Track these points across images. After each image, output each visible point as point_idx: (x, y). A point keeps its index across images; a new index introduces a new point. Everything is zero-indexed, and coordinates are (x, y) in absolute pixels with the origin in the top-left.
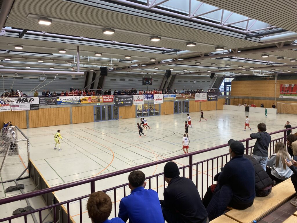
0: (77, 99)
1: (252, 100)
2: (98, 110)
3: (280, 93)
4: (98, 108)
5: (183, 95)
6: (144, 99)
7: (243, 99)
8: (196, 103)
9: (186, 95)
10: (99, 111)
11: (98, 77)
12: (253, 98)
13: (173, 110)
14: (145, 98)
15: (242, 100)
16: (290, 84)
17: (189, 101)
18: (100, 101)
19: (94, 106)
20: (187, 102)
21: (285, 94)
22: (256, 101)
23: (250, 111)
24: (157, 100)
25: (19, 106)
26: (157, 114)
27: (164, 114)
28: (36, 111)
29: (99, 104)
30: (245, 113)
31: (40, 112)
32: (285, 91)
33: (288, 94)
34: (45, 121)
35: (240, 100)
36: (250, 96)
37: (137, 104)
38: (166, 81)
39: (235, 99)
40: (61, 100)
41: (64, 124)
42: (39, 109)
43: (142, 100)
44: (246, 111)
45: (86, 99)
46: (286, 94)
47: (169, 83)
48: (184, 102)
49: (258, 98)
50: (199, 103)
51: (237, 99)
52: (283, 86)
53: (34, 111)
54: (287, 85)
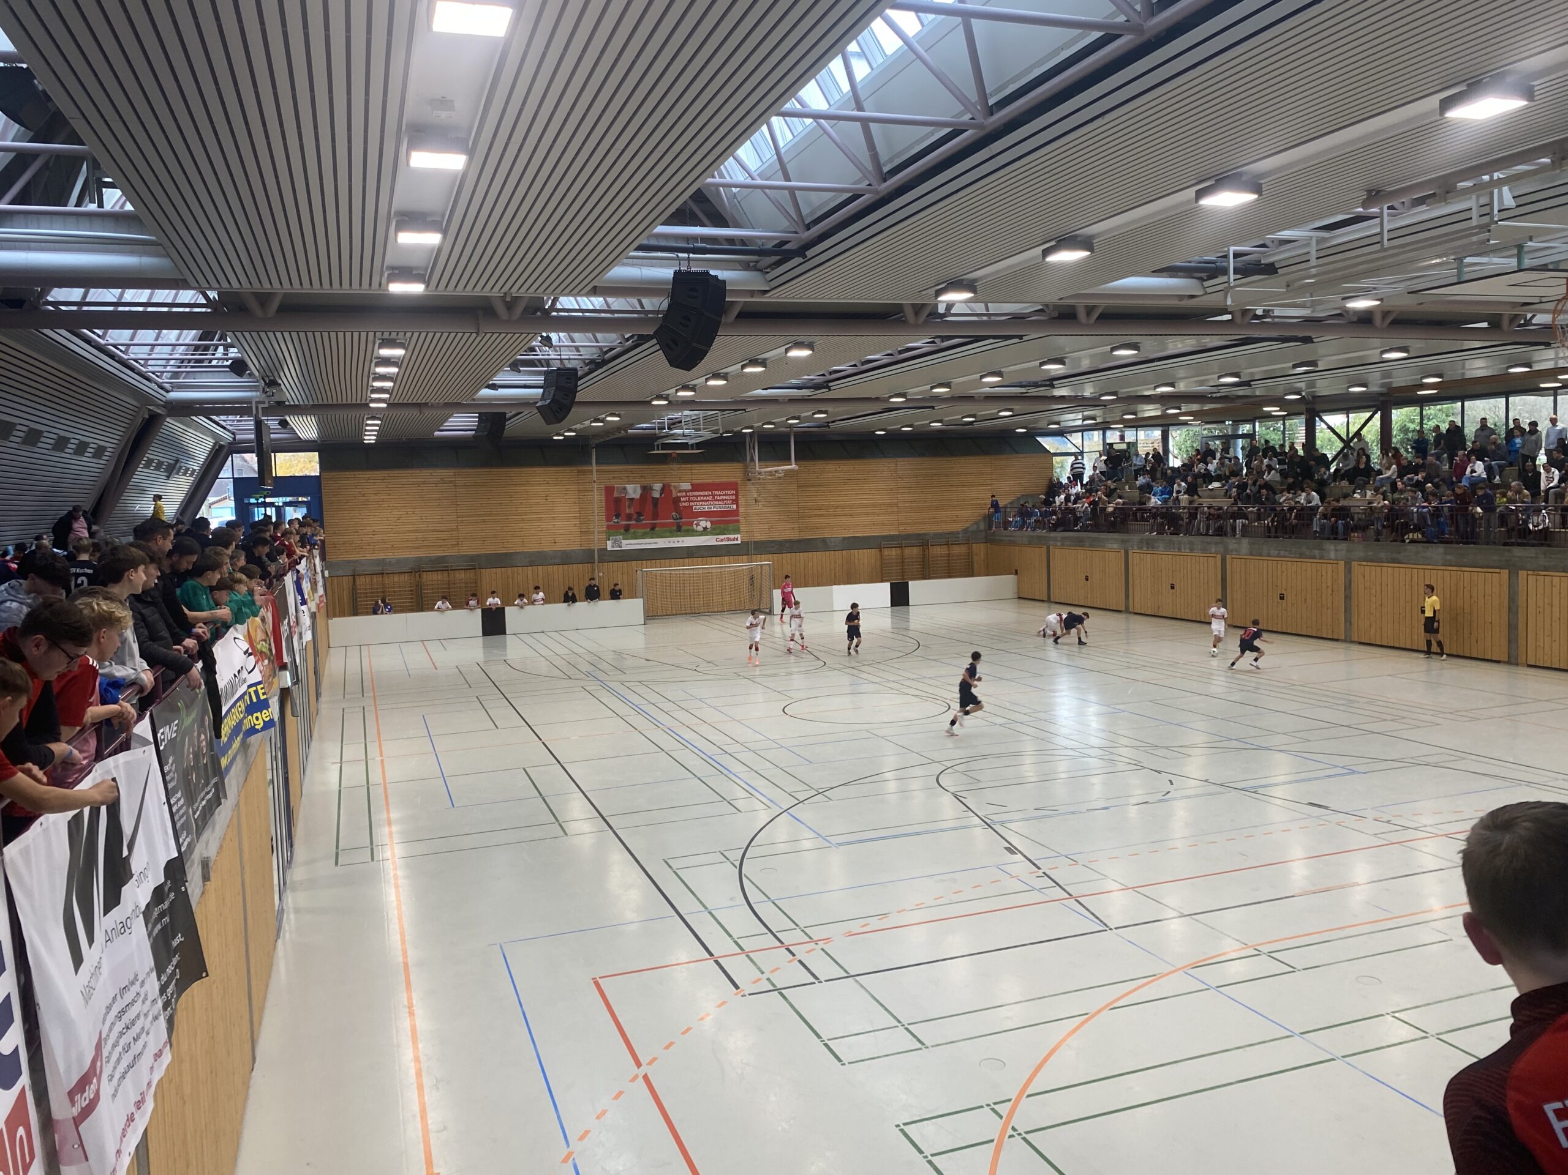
3: (609, 527)
16: (646, 482)
21: (627, 529)
23: (508, 630)
32: (629, 517)
33: (641, 531)
44: (486, 632)
46: (632, 531)
52: (616, 495)
54: (633, 491)
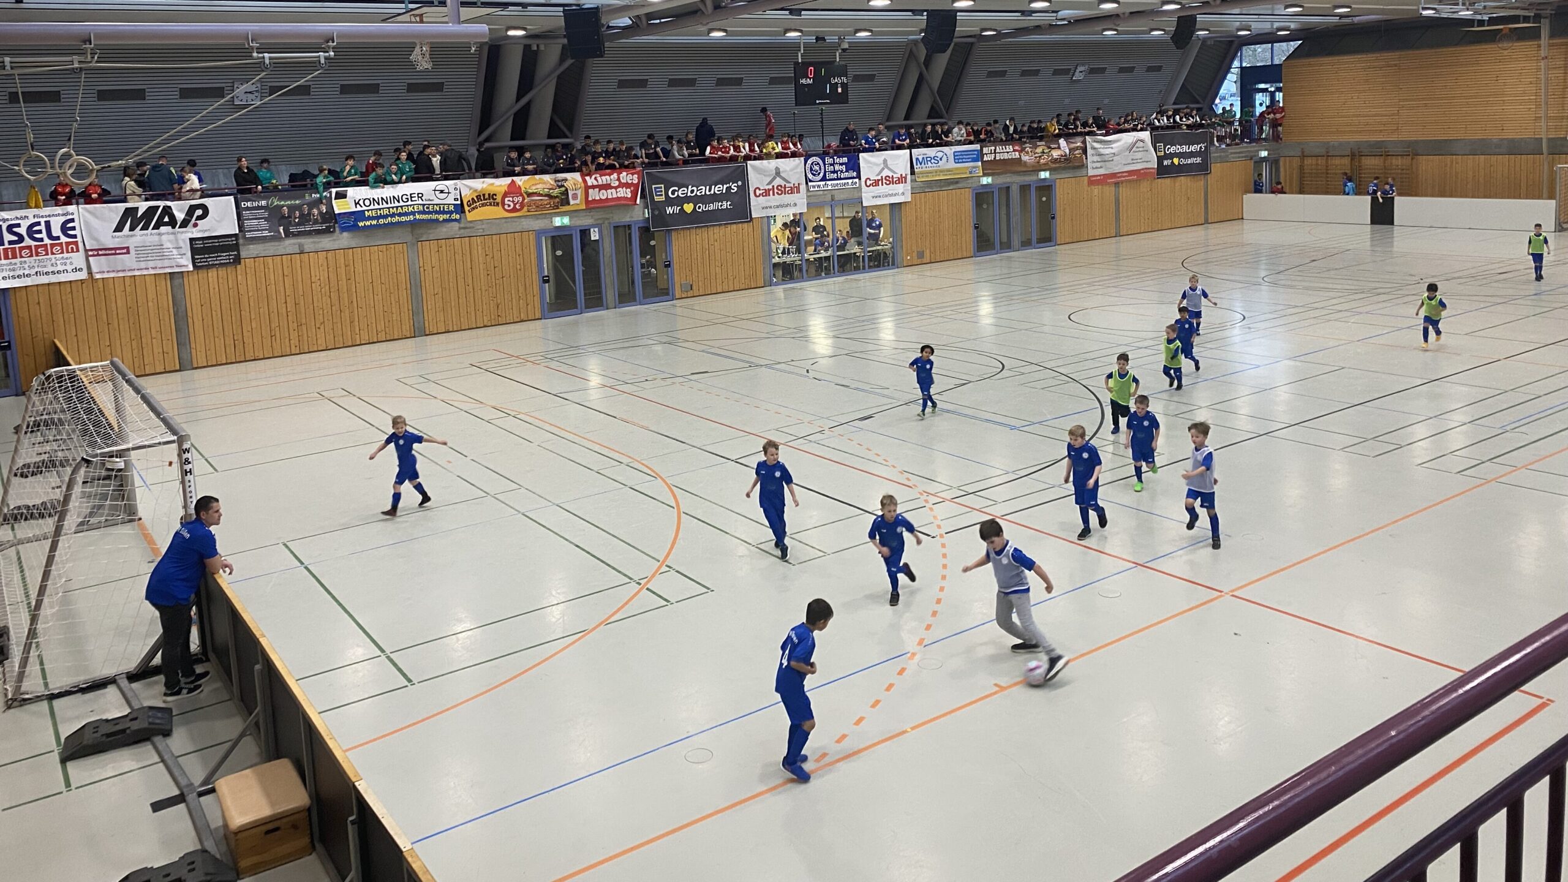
0: (443, 196)
1: (1407, 161)
2: (559, 253)
4: (559, 239)
5: (1020, 152)
6: (807, 180)
7: (1355, 154)
8: (1096, 190)
9: (1039, 150)
10: (568, 258)
11: (552, 72)
12: (1413, 150)
13: (969, 236)
14: (810, 176)
15: (1346, 161)
17: (1054, 181)
18: (572, 202)
19: (539, 233)
20: (1046, 188)
22: (1428, 165)
23: (1396, 223)
24: (876, 183)
25: (132, 251)
26: (880, 261)
27: (921, 260)
28: (222, 272)
29: (566, 221)
30: (1373, 232)
31: (244, 276)
34: (275, 324)
35: (1337, 161)
36: (1394, 138)
37: (771, 213)
38: (921, 79)
39: (1308, 161)
40: (356, 204)
41: (382, 337)
42: (237, 260)
43: (795, 189)
44: (1374, 221)
45: (492, 196)
47: (936, 85)
48: (1024, 188)
49: (1440, 148)
50: (1109, 191)
51: (1321, 161)
53: (212, 273)
